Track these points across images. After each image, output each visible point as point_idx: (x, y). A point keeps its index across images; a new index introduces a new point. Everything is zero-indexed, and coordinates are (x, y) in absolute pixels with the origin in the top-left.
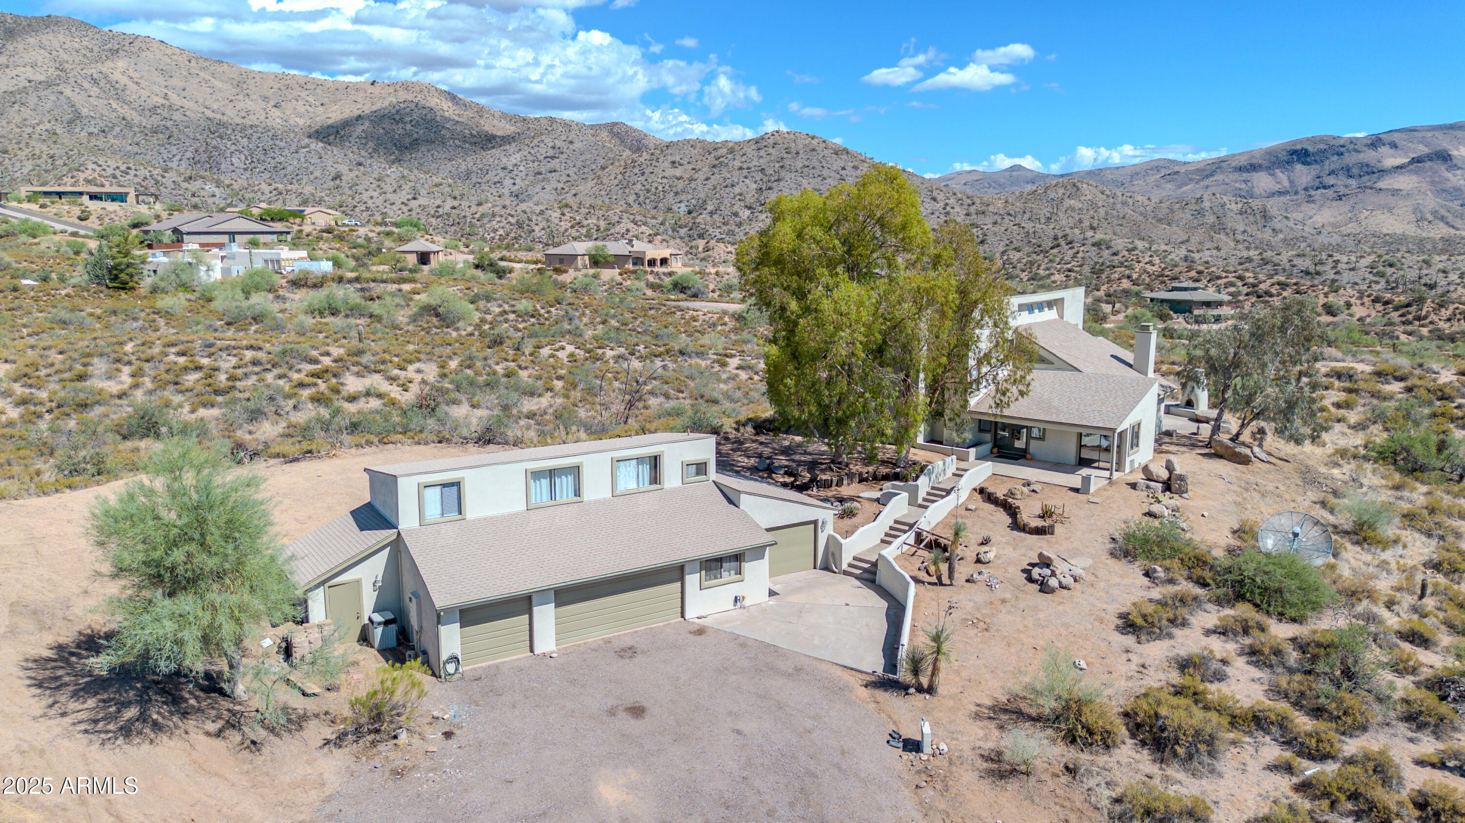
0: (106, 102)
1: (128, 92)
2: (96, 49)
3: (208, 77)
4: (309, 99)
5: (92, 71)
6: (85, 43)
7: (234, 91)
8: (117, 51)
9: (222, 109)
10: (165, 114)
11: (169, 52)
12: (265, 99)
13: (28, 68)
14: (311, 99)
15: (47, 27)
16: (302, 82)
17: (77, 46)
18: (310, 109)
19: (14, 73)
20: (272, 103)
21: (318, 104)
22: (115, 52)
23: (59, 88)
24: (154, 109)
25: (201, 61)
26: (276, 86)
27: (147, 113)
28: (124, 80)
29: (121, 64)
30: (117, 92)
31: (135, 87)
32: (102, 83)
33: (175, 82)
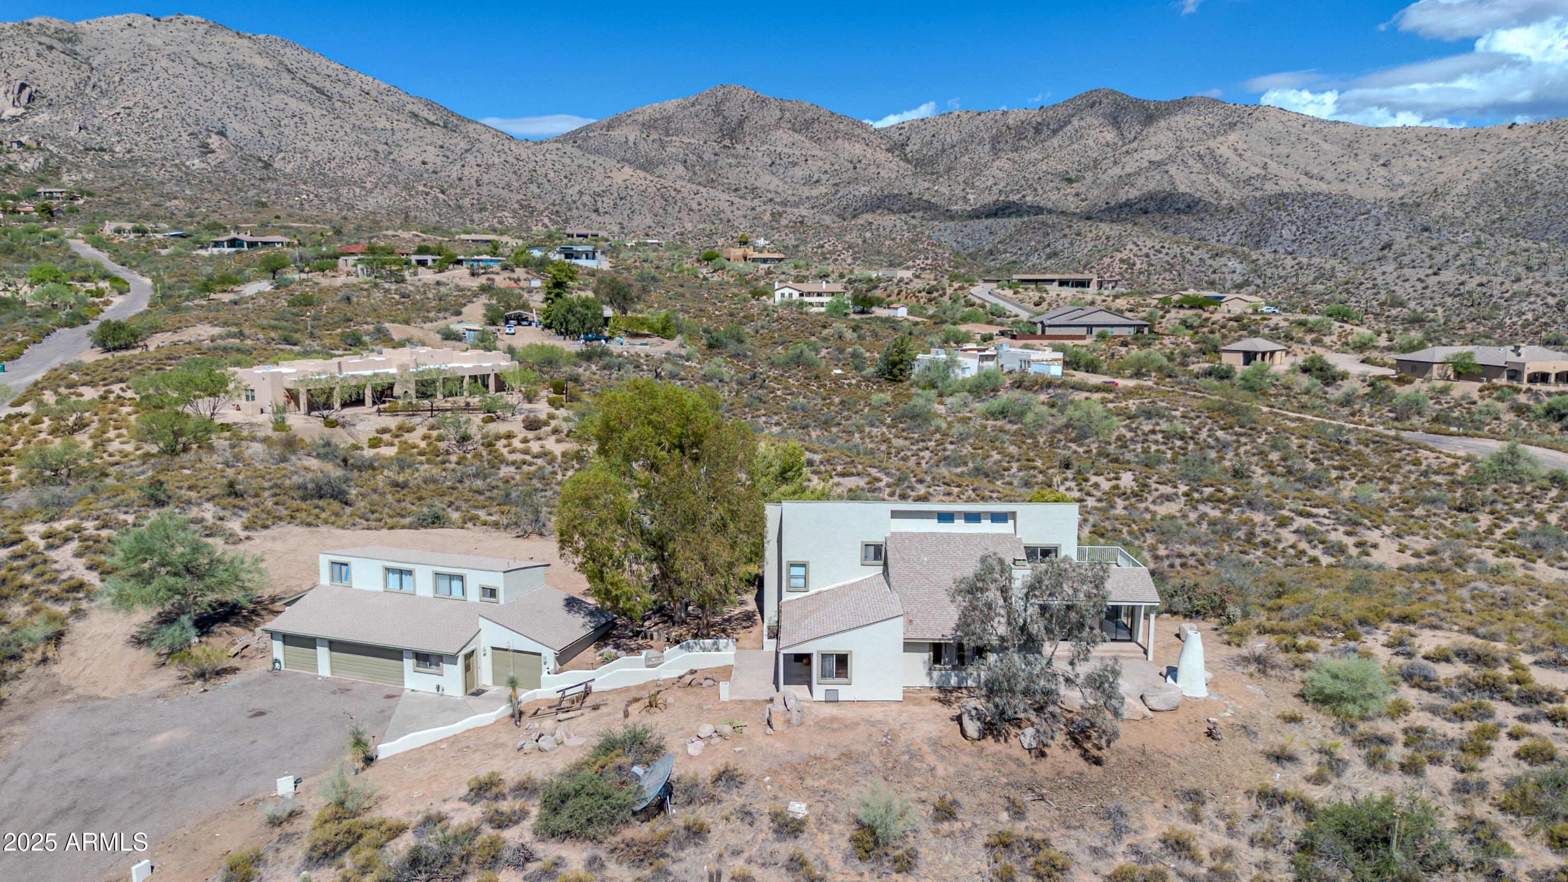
0: (1204, 177)
1: (1228, 165)
2: (1217, 124)
3: (1317, 141)
4: (1425, 152)
5: (1202, 149)
6: (1208, 120)
7: (1341, 152)
8: (1235, 124)
9: (1322, 173)
10: (1258, 185)
11: (1285, 119)
12: (1375, 157)
13: (1153, 150)
14: (1428, 153)
15: (1181, 108)
16: (1422, 134)
17: (1199, 123)
18: (1423, 164)
19: (1140, 155)
20: (1381, 161)
21: (1435, 157)
22: (1233, 125)
23: (1166, 168)
24: (1248, 181)
25: (1316, 124)
26: (1391, 141)
27: (1242, 184)
28: (1229, 153)
29: (1233, 137)
30: (1217, 165)
31: (1238, 159)
32: (1206, 160)
33: (1283, 150)
